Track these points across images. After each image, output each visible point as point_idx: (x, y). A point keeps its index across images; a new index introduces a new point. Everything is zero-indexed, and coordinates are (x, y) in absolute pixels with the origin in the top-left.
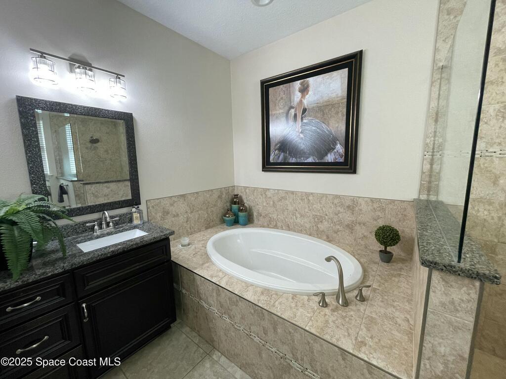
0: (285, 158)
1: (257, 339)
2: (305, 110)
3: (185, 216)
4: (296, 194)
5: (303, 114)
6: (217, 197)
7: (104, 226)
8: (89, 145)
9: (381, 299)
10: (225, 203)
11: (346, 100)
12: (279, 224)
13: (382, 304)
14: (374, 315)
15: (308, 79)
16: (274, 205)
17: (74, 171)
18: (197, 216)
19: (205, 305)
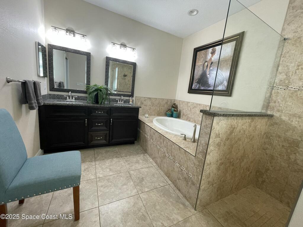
0: (199, 87)
1: (158, 147)
2: (212, 63)
3: (149, 107)
4: (201, 105)
5: (211, 65)
6: (165, 102)
7: (121, 101)
8: (123, 77)
10: (169, 107)
11: (232, 58)
12: (191, 120)
15: (216, 47)
16: (191, 110)
17: (116, 88)
18: (154, 108)
19: (146, 136)
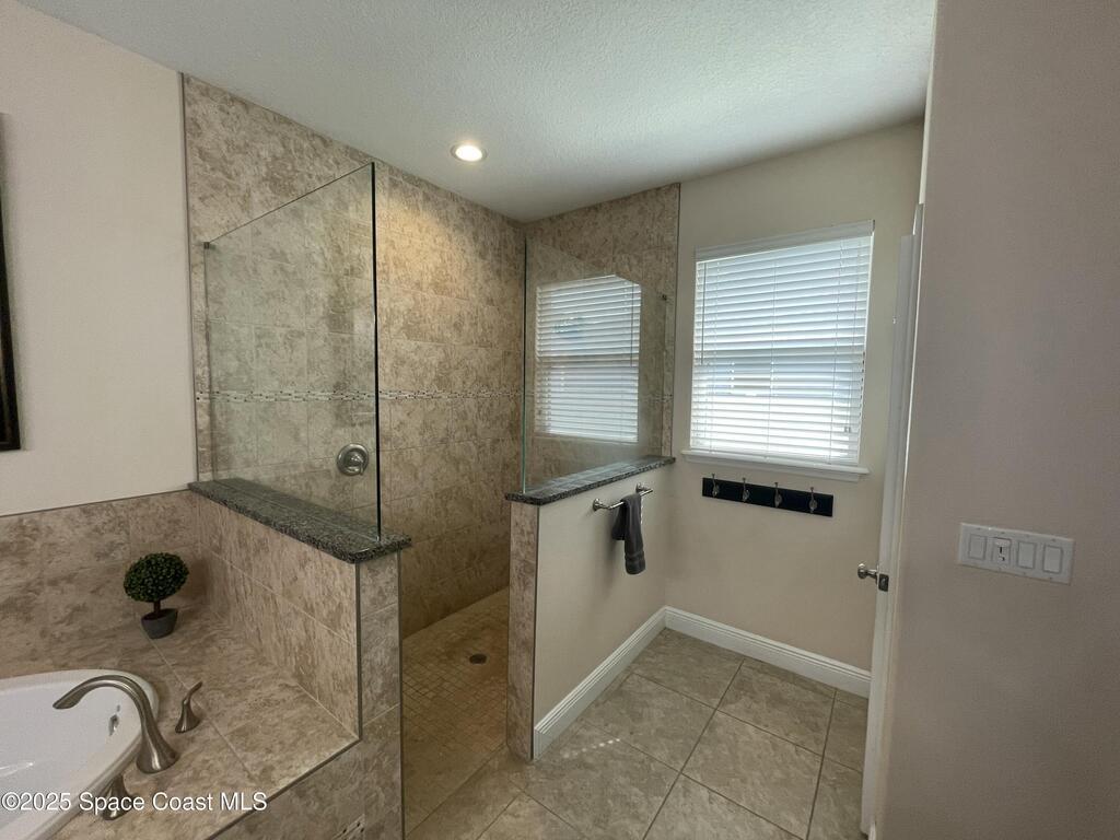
9: (223, 695)
13: (232, 700)
14: (240, 724)
